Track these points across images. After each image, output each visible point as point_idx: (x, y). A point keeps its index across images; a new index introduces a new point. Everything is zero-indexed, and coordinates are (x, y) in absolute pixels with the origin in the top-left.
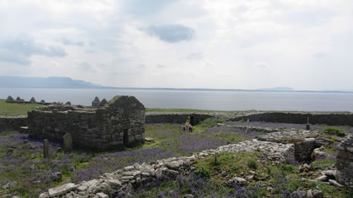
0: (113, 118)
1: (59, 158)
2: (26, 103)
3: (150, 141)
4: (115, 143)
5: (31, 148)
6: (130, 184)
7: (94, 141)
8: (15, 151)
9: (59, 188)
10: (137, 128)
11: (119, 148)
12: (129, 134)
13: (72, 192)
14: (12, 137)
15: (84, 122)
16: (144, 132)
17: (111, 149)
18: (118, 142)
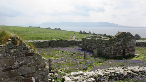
0: (117, 43)
1: (91, 60)
2: (87, 34)
3: (138, 56)
4: (118, 55)
5: (80, 54)
6: (108, 76)
7: (108, 53)
8: (74, 55)
9: (76, 72)
10: (131, 49)
11: (120, 58)
12: (126, 51)
13: (81, 75)
14: (76, 49)
15: (104, 44)
16: (135, 51)
17: (115, 58)
18: (120, 55)
